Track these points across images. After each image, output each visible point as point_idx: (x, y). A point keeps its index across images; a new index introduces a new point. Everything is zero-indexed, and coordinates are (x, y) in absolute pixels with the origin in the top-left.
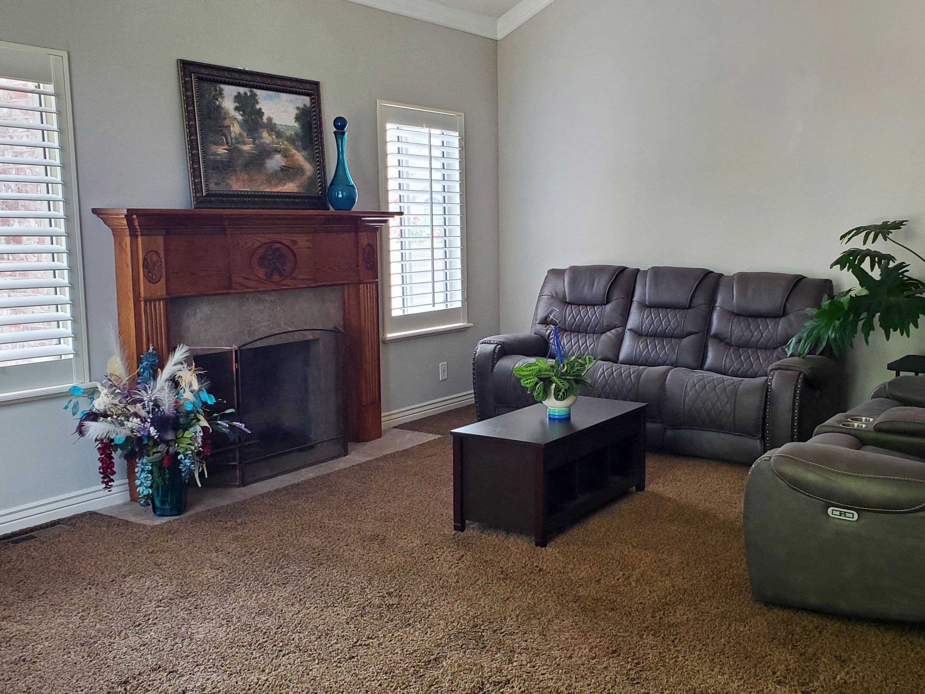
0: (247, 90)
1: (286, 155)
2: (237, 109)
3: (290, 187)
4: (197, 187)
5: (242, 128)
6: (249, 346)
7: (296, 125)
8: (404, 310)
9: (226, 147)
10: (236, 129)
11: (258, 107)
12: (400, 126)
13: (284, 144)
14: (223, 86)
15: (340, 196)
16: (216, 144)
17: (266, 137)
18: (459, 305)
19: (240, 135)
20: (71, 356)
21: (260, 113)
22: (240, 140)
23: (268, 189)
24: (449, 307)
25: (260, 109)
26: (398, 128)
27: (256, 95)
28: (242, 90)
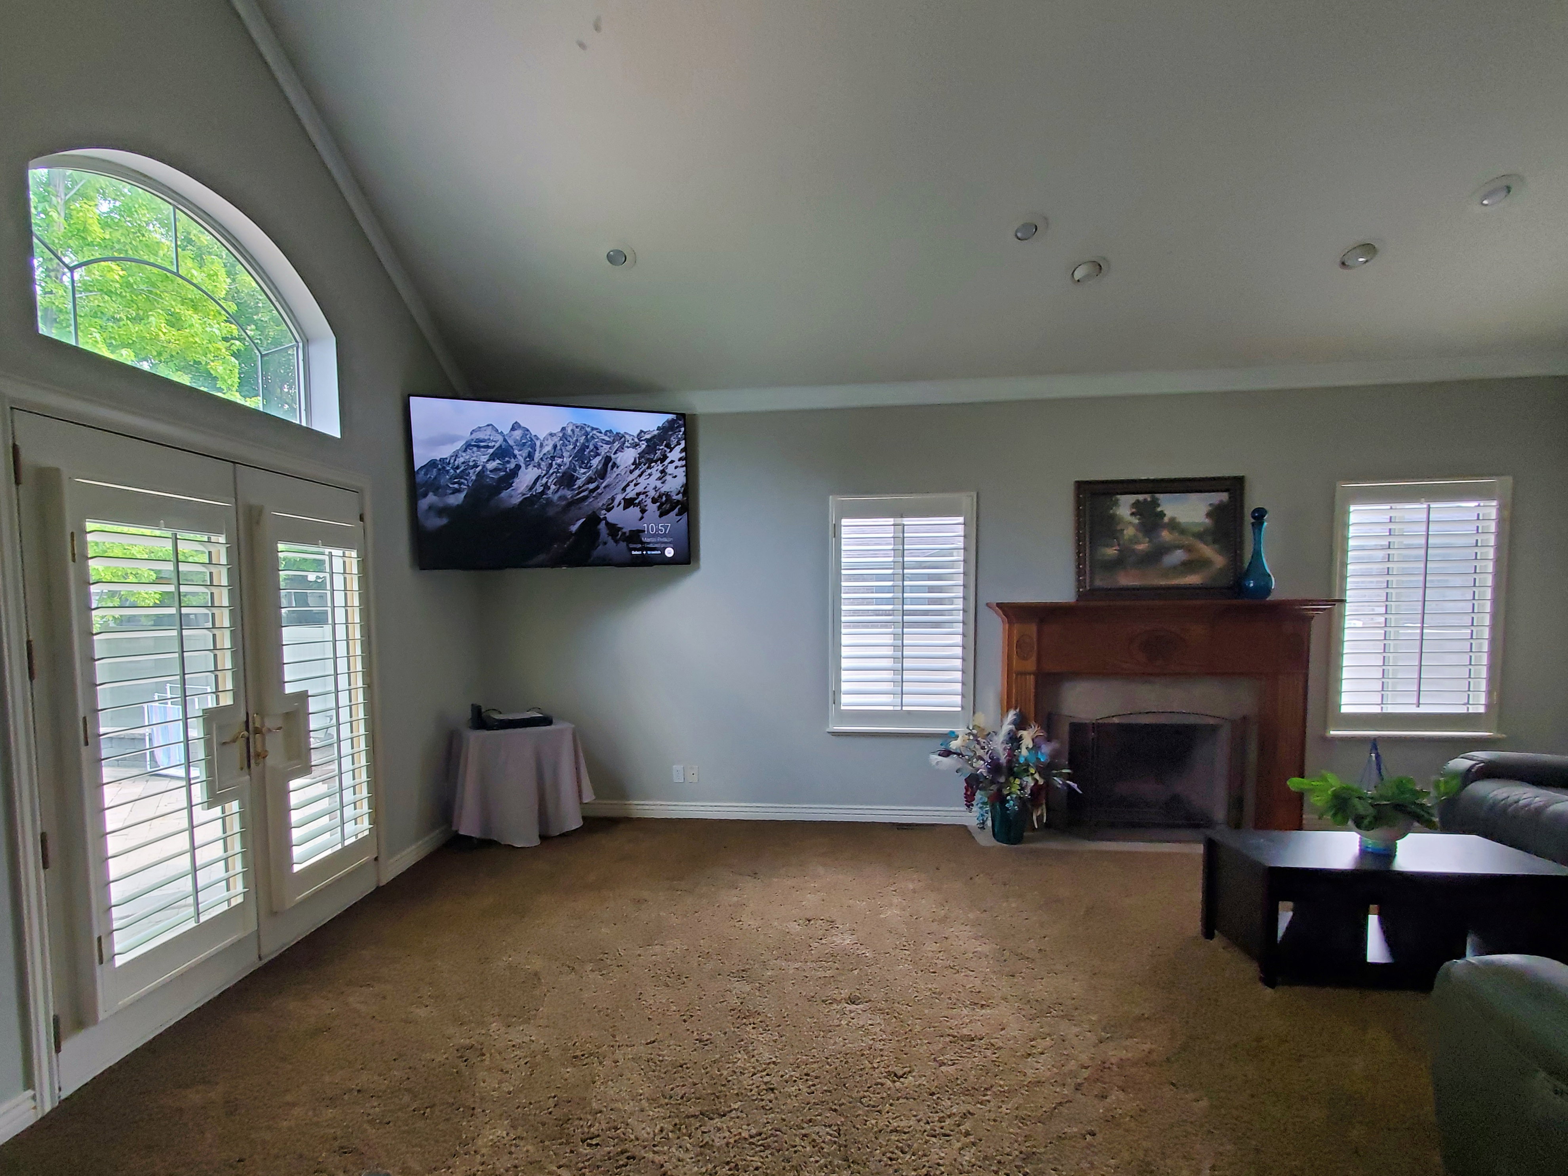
0: (1148, 497)
1: (1189, 549)
2: (1133, 514)
3: (1193, 579)
4: (1080, 583)
5: (1137, 530)
6: (1106, 721)
7: (1207, 521)
8: (1382, 708)
9: (1117, 548)
10: (1129, 532)
11: (1159, 509)
12: (1394, 506)
13: (1188, 540)
14: (1119, 497)
15: (1252, 585)
16: (1107, 546)
17: (1166, 535)
18: (1482, 710)
19: (1135, 536)
20: (959, 709)
21: (1162, 515)
22: (1134, 540)
23: (1163, 582)
24: (1470, 711)
25: (1162, 511)
26: (1391, 508)
27: (1158, 499)
28: (1141, 497)
